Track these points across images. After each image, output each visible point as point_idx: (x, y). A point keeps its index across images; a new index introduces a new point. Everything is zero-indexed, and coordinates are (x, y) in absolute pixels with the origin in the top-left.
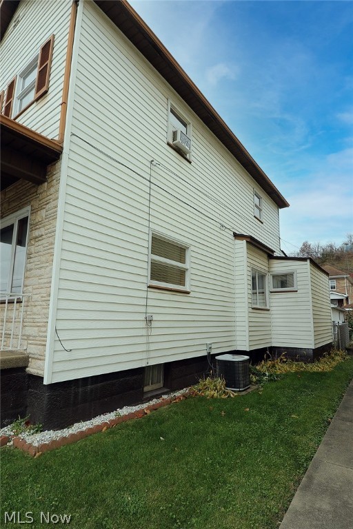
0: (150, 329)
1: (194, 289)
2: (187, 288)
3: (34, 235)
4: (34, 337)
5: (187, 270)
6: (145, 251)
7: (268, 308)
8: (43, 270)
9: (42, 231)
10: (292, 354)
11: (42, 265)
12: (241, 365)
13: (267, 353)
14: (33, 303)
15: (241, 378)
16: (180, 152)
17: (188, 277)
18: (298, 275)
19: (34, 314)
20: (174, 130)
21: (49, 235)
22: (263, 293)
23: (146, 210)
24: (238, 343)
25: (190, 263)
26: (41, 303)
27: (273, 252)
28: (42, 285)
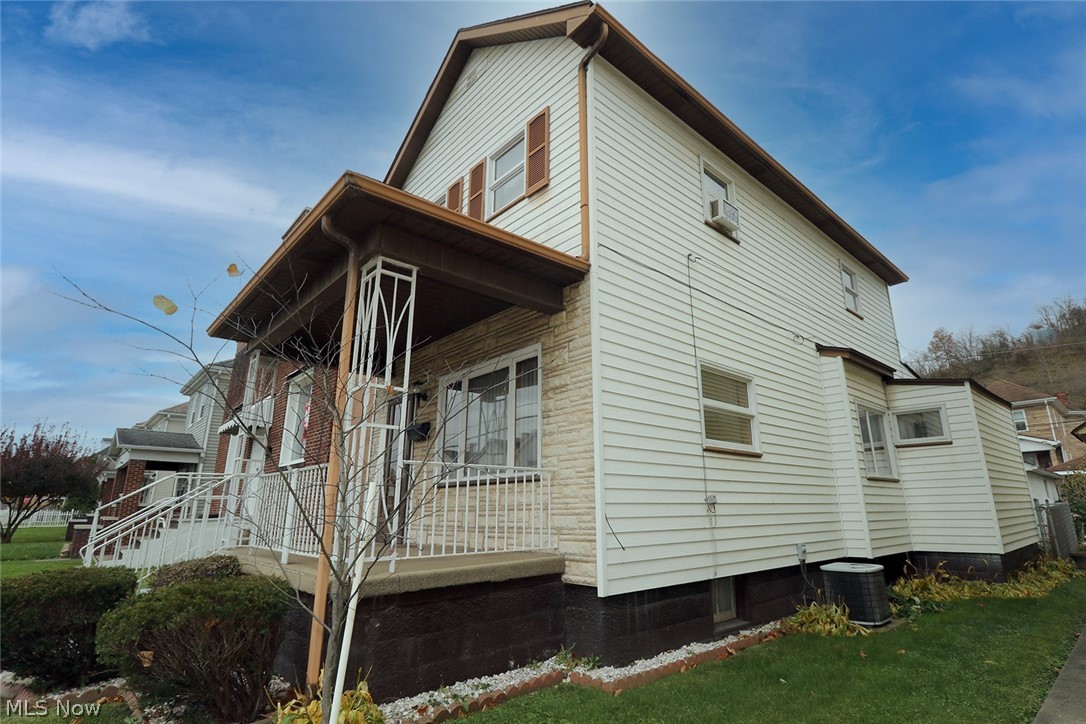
0: (713, 519)
1: (766, 448)
2: (755, 448)
3: (552, 385)
4: (571, 529)
5: (753, 417)
6: (694, 394)
7: (896, 477)
8: (575, 433)
9: (566, 379)
10: (960, 565)
11: (571, 427)
12: (871, 580)
13: (906, 563)
14: (562, 482)
15: (875, 604)
16: (722, 230)
17: (756, 429)
18: (949, 412)
19: (566, 497)
20: (713, 200)
21: (580, 385)
22: (882, 448)
23: (689, 329)
24: (849, 544)
25: (756, 405)
26: (577, 481)
27: (892, 370)
28: (576, 456)
